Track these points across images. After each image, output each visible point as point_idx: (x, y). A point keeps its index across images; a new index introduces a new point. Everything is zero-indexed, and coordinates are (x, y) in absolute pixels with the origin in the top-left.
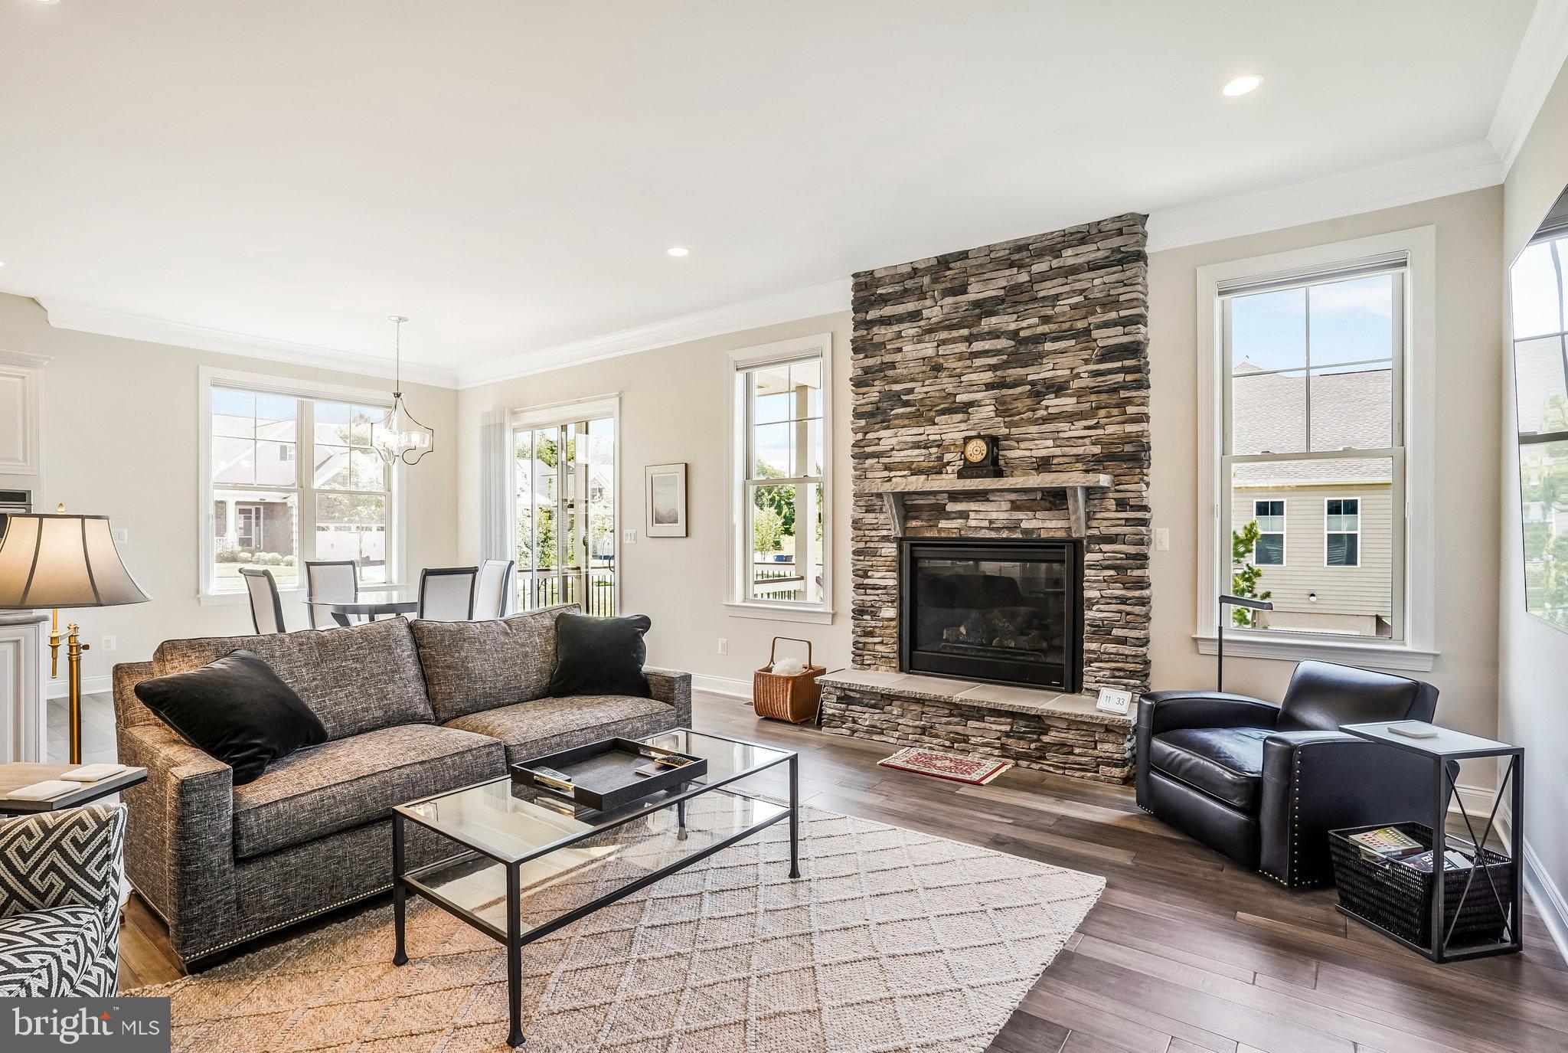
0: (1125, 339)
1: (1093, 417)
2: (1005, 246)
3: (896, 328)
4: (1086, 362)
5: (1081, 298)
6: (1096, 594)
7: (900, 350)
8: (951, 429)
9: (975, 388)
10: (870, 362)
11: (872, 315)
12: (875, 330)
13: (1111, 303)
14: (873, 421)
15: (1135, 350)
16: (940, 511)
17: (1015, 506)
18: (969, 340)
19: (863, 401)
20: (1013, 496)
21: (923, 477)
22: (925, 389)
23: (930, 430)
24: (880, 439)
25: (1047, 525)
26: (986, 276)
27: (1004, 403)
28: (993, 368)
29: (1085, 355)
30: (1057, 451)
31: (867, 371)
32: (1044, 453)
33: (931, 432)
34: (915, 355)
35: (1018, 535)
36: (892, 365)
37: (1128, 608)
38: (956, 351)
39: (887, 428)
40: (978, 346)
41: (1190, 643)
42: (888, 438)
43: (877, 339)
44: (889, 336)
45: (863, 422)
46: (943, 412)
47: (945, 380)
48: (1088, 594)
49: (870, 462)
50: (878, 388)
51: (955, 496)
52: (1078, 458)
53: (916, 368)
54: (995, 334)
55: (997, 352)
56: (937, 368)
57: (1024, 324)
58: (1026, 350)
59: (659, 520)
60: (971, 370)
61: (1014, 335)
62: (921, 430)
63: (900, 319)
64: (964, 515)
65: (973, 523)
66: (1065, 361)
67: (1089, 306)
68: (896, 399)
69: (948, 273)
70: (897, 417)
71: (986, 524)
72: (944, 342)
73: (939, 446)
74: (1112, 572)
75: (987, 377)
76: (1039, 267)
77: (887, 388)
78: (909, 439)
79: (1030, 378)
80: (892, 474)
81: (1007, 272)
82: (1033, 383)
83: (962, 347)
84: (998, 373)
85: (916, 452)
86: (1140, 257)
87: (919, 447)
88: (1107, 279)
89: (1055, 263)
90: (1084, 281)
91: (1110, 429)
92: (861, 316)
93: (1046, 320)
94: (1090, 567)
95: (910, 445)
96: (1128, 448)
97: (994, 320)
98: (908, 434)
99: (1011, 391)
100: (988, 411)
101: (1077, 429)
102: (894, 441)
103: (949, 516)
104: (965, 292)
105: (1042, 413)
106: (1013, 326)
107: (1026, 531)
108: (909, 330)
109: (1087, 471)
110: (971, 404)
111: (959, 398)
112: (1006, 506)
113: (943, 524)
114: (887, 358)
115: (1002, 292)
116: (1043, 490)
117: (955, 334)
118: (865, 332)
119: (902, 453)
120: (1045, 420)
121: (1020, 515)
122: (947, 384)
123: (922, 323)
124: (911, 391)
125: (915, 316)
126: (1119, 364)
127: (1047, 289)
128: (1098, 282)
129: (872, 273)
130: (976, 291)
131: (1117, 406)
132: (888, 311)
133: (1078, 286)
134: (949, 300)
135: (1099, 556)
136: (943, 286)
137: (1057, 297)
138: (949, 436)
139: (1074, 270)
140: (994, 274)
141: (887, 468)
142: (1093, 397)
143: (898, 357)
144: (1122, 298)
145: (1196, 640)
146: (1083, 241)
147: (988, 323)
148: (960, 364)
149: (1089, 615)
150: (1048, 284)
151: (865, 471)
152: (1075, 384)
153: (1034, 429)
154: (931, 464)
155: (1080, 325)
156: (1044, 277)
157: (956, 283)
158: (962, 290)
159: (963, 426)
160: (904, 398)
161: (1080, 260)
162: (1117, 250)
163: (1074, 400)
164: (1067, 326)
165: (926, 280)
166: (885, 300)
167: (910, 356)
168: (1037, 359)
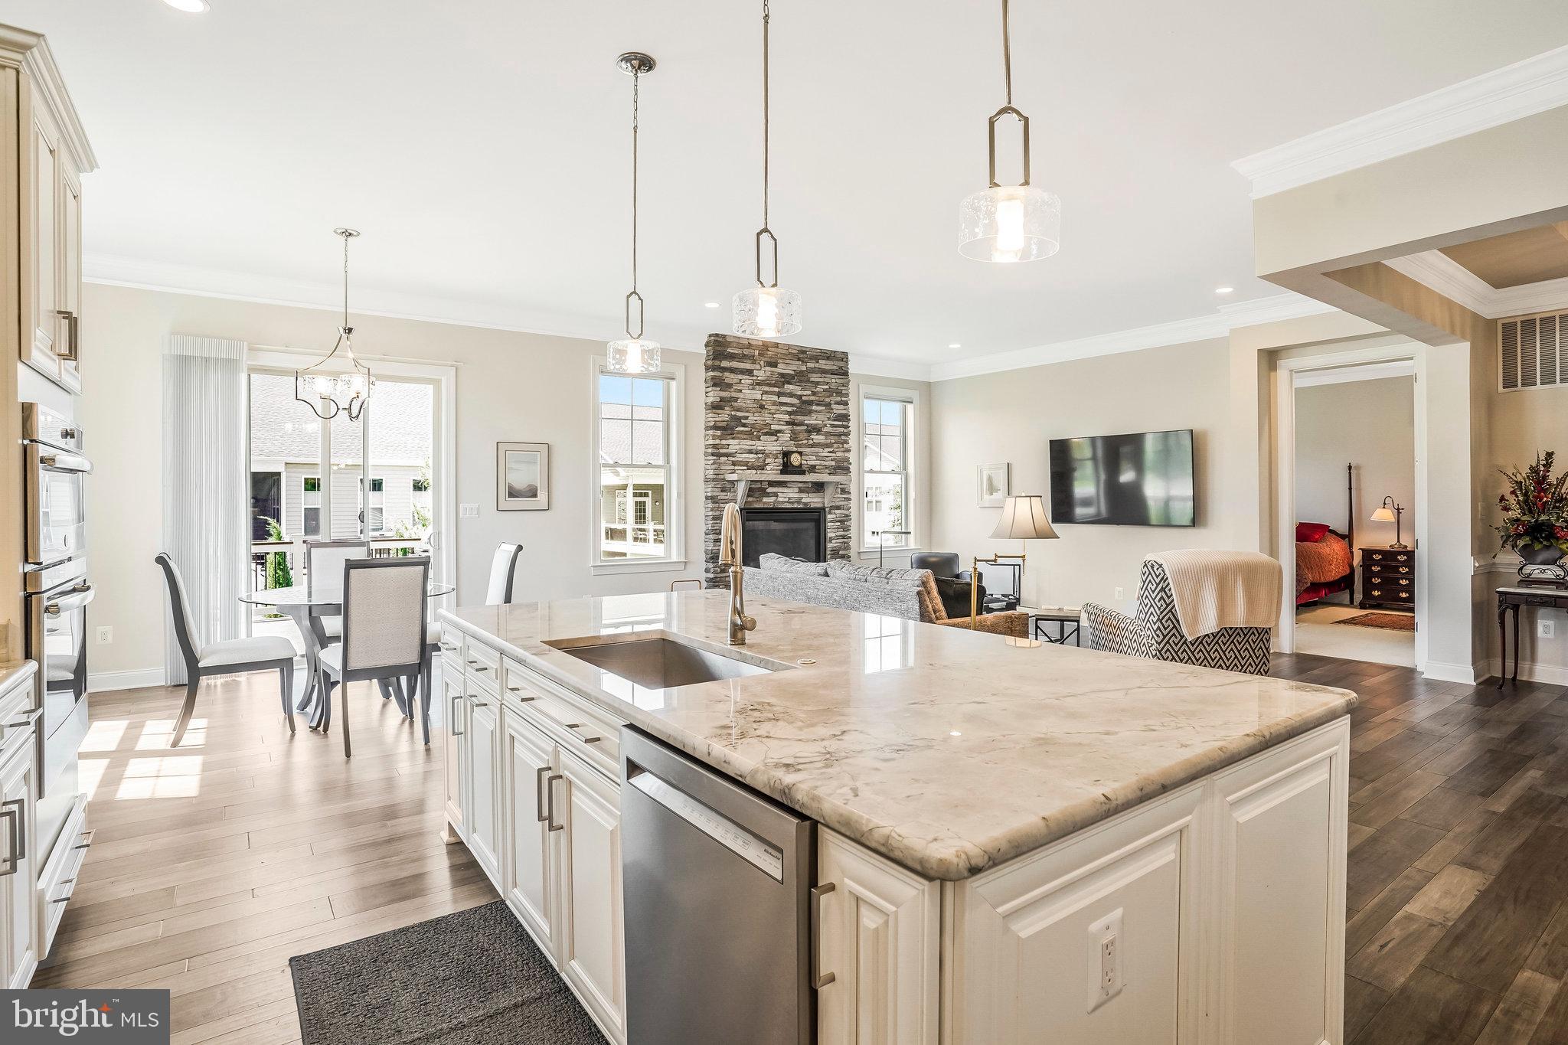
0: (844, 412)
1: (832, 447)
2: (796, 348)
3: (740, 377)
4: (829, 419)
5: (827, 387)
6: (833, 535)
7: (741, 391)
8: (770, 445)
9: (782, 423)
10: (724, 394)
11: (725, 364)
12: (727, 374)
13: (839, 393)
14: (725, 433)
15: (845, 417)
16: (763, 492)
17: (801, 491)
18: (779, 395)
19: (720, 419)
20: (800, 485)
21: (754, 472)
22: (755, 418)
23: (758, 443)
24: (728, 445)
25: (813, 500)
26: (788, 361)
27: (795, 434)
28: (790, 413)
29: (828, 415)
30: (818, 462)
31: (722, 399)
32: (813, 463)
33: (758, 445)
34: (751, 396)
35: (801, 506)
36: (736, 400)
37: (845, 540)
38: (772, 399)
39: (733, 439)
40: (783, 399)
41: (857, 554)
42: (734, 445)
43: (727, 381)
44: (735, 381)
45: (719, 433)
46: (766, 434)
47: (767, 415)
48: (829, 535)
49: (723, 459)
50: (728, 413)
51: (772, 484)
52: (826, 467)
53: (750, 405)
54: (791, 395)
55: (792, 405)
56: (762, 407)
57: (805, 393)
58: (804, 407)
59: (513, 493)
60: (778, 412)
61: (800, 397)
62: (753, 443)
63: (743, 372)
64: (776, 495)
65: (781, 499)
66: (821, 416)
67: (830, 392)
68: (738, 420)
69: (769, 353)
70: (742, 432)
71: (787, 500)
72: (766, 393)
73: (763, 454)
74: (839, 524)
75: (787, 418)
76: (811, 365)
77: (733, 413)
78: (747, 447)
79: (805, 422)
80: (736, 468)
81: (797, 363)
82: (807, 425)
83: (775, 398)
84: (792, 417)
85: (752, 456)
86: (846, 374)
87: (752, 453)
88: (838, 381)
89: (817, 365)
90: (829, 378)
91: (839, 454)
92: (717, 363)
93: (814, 394)
94: (831, 522)
95: (747, 451)
96: (845, 464)
97: (791, 387)
98: (747, 444)
99: (798, 428)
100: (787, 437)
101: (825, 452)
102: (738, 447)
103: (768, 495)
104: (776, 367)
105: (811, 442)
106: (799, 393)
107: (805, 504)
108: (747, 380)
109: (830, 474)
110: (779, 431)
111: (773, 427)
112: (797, 490)
113: (765, 500)
114: (734, 395)
115: (792, 372)
116: (812, 482)
117: (772, 389)
118: (721, 375)
119: (744, 455)
120: (812, 446)
121: (803, 495)
122: (768, 419)
123: (754, 378)
124: (747, 418)
125: (750, 372)
126: (841, 423)
127: (815, 377)
128: (834, 380)
129: (724, 336)
130: (782, 368)
131: (842, 444)
132: (734, 364)
133: (826, 380)
134: (768, 369)
135: (834, 516)
136: (766, 359)
137: (818, 383)
138: (768, 448)
139: (824, 372)
140: (791, 362)
141: (734, 464)
142: (832, 437)
143: (740, 395)
144: (843, 392)
145: (859, 553)
146: (828, 358)
147: (789, 388)
148: (774, 407)
149: (829, 545)
150: (814, 375)
151: (720, 464)
152: (825, 429)
153: (808, 450)
154: (760, 464)
155: (827, 400)
156: (813, 371)
157: (773, 360)
158: (774, 365)
159: (775, 444)
160: (742, 421)
161: (827, 368)
162: (841, 368)
163: (823, 437)
164: (822, 399)
165: (757, 352)
166: (732, 357)
167: (748, 396)
168: (809, 413)
